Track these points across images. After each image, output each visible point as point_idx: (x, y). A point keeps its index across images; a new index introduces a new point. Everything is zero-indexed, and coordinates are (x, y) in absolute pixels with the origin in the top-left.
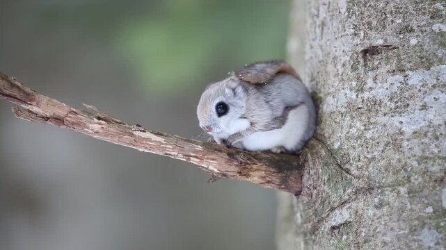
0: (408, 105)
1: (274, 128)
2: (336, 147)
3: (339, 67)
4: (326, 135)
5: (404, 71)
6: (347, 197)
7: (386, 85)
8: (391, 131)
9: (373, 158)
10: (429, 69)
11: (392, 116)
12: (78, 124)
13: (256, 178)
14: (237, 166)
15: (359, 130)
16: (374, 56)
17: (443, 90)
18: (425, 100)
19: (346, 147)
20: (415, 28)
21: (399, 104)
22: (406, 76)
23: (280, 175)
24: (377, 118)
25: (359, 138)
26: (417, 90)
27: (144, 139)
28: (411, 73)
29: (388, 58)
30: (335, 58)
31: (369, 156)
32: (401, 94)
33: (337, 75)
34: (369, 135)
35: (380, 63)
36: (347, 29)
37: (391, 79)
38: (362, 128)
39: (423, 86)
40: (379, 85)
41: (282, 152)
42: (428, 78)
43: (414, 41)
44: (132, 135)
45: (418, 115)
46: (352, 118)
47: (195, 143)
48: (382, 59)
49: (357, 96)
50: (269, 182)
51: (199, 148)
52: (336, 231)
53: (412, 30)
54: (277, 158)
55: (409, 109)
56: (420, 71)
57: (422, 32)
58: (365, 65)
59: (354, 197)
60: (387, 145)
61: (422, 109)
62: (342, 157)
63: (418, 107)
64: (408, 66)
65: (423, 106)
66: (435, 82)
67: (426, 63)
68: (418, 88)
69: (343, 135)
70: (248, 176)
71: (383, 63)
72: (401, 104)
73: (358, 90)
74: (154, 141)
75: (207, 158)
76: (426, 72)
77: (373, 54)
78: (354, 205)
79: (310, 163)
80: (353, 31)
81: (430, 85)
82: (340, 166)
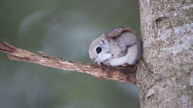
0: (174, 42)
1: (122, 56)
2: (148, 62)
3: (148, 28)
4: (145, 57)
5: (172, 27)
6: (152, 84)
7: (165, 34)
8: (168, 54)
9: (162, 66)
10: (182, 26)
11: (168, 47)
12: (36, 60)
13: (115, 78)
14: (106, 73)
15: (156, 54)
16: (160, 22)
17: (188, 34)
18: (181, 39)
19: (152, 62)
20: (176, 9)
21: (171, 42)
22: (173, 30)
23: (126, 76)
24: (162, 49)
25: (156, 57)
26: (177, 36)
27: (64, 64)
28: (175, 28)
29: (165, 22)
30: (147, 24)
31: (160, 65)
32: (171, 38)
33: (147, 31)
34: (159, 56)
35: (162, 25)
36: (150, 11)
37: (167, 31)
38: (157, 53)
39: (180, 33)
40: (163, 34)
41: (127, 66)
42: (182, 30)
43: (175, 14)
44: (59, 63)
45: (179, 46)
46: (153, 49)
47: (87, 64)
48: (163, 23)
49: (155, 39)
50: (121, 79)
51: (89, 67)
52: (149, 98)
53: (174, 10)
54: (124, 69)
55: (175, 44)
56: (179, 27)
57: (179, 10)
58: (157, 26)
59: (155, 83)
60: (167, 60)
61: (180, 43)
62: (150, 66)
63: (178, 43)
64: (174, 25)
65: (180, 42)
66: (185, 31)
67: (181, 23)
68: (178, 34)
69: (150, 57)
70: (112, 77)
71: (164, 25)
72: (172, 42)
73: (155, 37)
74: (69, 65)
75: (93, 71)
76: (181, 27)
77: (160, 21)
78: (155, 86)
79: (139, 70)
80: (152, 12)
81: (183, 33)
82: (149, 70)
